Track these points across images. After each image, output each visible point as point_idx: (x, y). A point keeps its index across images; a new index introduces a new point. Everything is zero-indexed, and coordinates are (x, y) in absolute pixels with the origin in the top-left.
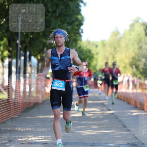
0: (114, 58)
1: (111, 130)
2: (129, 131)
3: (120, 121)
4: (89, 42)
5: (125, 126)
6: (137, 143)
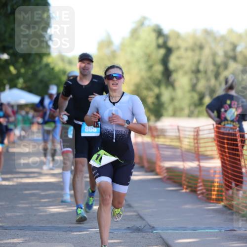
2: (129, 206)
4: (62, 58)
6: (142, 227)
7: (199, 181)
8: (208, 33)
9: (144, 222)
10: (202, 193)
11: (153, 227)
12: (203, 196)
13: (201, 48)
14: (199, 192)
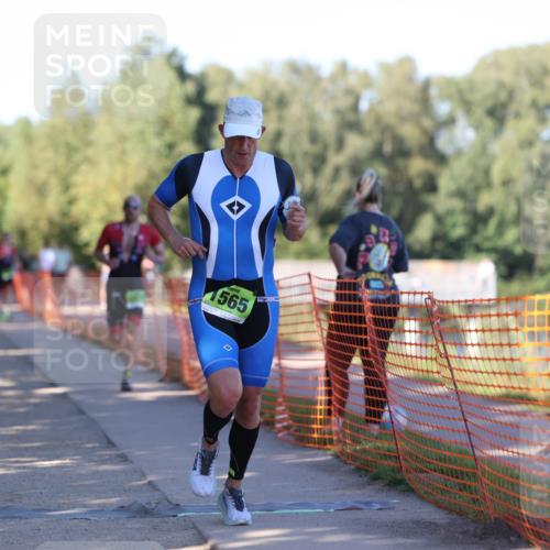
0: (67, 187)
1: (57, 458)
2: (124, 458)
3: (93, 423)
5: (110, 444)
6: (153, 505)
7: (280, 400)
8: (295, 69)
9: (156, 493)
10: (286, 428)
11: (177, 505)
12: (289, 434)
13: (282, 102)
14: (278, 426)
